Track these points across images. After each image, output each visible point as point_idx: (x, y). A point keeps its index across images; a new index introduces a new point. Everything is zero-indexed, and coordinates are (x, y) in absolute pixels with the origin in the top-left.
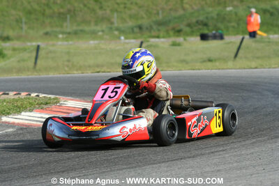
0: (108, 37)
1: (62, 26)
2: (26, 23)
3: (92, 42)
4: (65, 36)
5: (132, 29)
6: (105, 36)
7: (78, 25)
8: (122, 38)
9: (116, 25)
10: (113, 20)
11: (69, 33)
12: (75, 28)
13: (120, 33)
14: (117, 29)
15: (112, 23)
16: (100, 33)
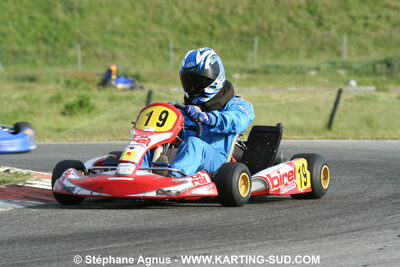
0: (326, 80)
1: (243, 58)
2: (175, 50)
3: (293, 88)
4: (244, 77)
5: (374, 66)
6: (320, 79)
7: (277, 56)
8: (353, 83)
9: (345, 57)
10: (340, 48)
11: (253, 72)
12: (269, 62)
13: (349, 75)
14: (345, 66)
15: (339, 54)
16: (313, 73)
